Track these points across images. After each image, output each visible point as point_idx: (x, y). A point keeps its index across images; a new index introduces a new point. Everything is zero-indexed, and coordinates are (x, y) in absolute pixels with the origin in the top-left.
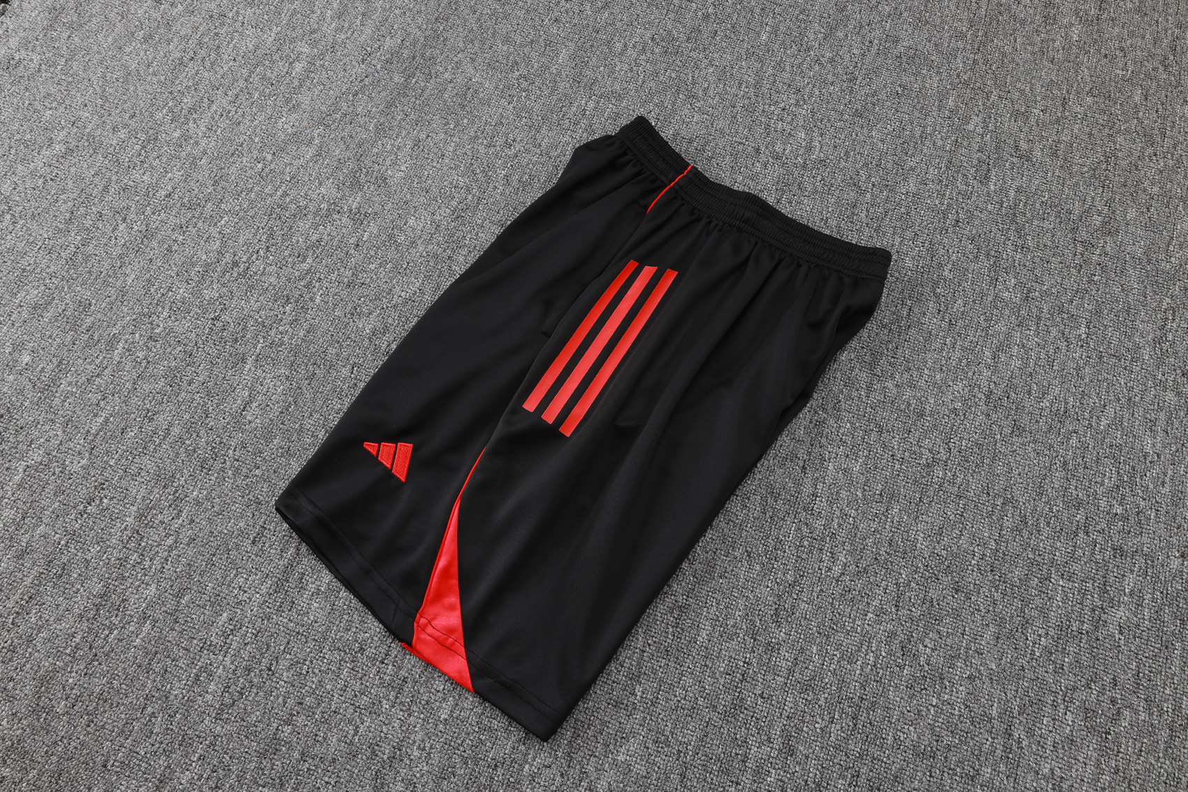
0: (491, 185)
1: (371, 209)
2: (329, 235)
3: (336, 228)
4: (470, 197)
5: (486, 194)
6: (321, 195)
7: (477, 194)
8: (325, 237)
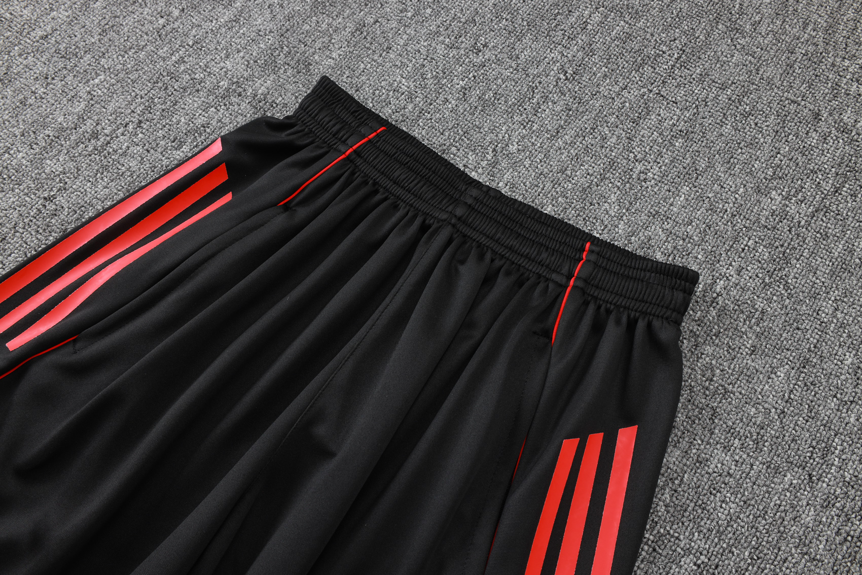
0: (441, 97)
1: (280, 99)
2: (220, 121)
3: (231, 114)
4: (410, 107)
5: (432, 106)
6: (225, 69)
7: (420, 105)
8: (214, 122)
